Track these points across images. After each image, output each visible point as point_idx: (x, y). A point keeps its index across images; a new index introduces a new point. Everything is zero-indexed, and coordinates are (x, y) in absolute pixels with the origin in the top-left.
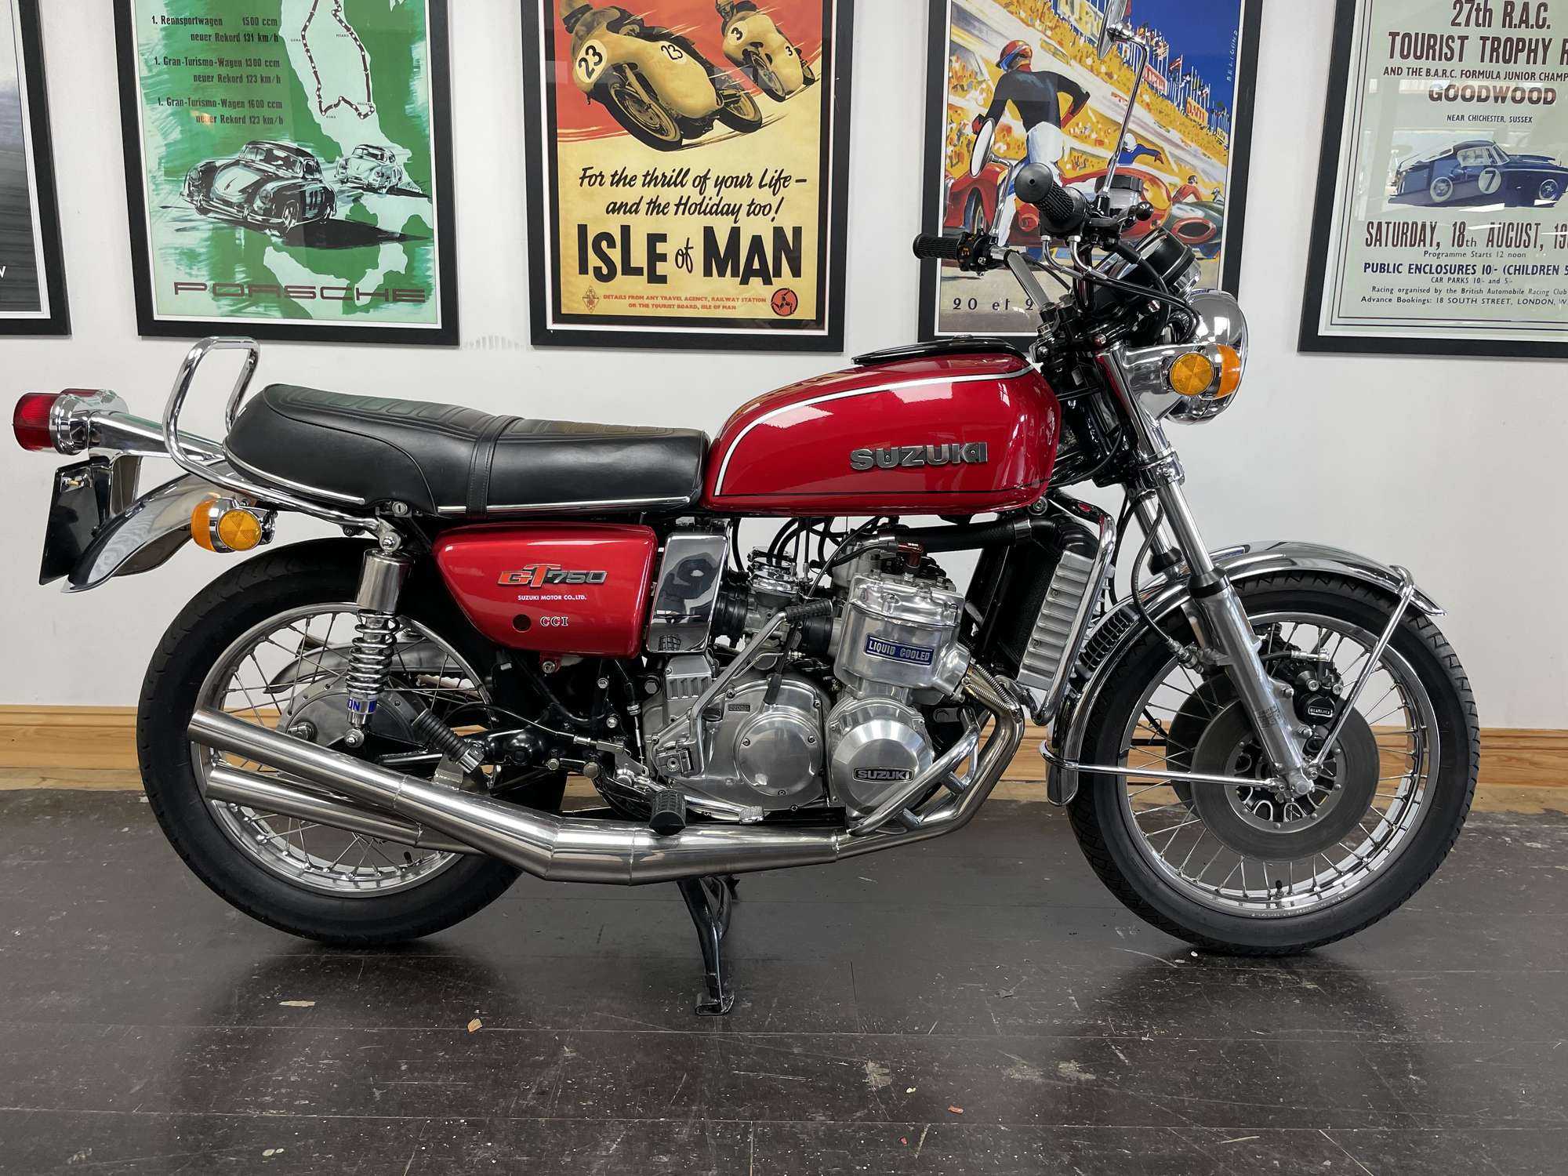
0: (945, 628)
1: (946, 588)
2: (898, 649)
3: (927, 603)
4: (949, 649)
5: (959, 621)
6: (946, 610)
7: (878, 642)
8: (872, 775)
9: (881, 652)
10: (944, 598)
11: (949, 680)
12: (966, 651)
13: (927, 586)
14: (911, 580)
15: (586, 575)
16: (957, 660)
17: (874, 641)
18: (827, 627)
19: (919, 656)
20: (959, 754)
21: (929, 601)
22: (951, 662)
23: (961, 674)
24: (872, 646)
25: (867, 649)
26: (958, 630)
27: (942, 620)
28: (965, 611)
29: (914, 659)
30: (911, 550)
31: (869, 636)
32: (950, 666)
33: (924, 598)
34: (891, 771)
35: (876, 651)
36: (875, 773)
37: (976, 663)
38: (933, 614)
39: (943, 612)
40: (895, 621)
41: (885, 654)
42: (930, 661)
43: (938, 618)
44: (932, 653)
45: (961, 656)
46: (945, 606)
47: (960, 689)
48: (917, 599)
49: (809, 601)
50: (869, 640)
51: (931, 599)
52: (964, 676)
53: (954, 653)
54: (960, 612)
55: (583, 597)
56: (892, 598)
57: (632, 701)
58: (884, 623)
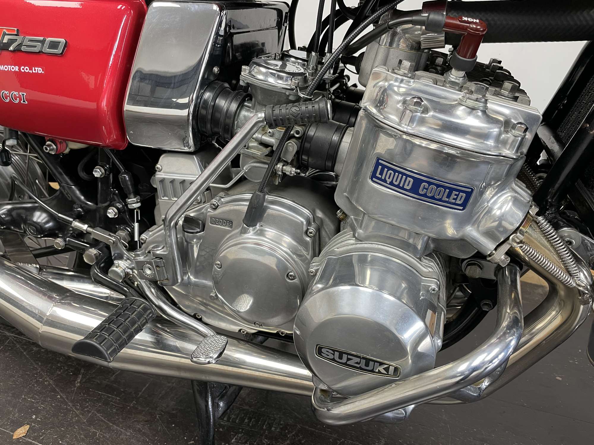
0: (499, 159)
1: (516, 99)
2: (417, 182)
3: (477, 117)
4: (501, 188)
5: (525, 150)
6: (507, 132)
7: (389, 169)
8: (341, 357)
9: (391, 183)
10: (507, 111)
11: (490, 234)
12: (525, 195)
13: (483, 92)
14: (460, 81)
15: (43, 42)
16: (508, 207)
17: (384, 167)
18: (335, 138)
19: (449, 196)
20: (483, 363)
21: (480, 113)
22: (500, 208)
23: (512, 228)
24: (381, 173)
25: (373, 176)
26: (520, 163)
27: (496, 147)
28: (536, 137)
29: (440, 200)
30: (465, 29)
31: (378, 159)
32: (497, 212)
33: (473, 109)
34: (368, 361)
35: (385, 181)
36: (345, 357)
37: (538, 214)
38: (482, 136)
39: (500, 134)
40: (417, 141)
41: (398, 186)
42: (464, 205)
43: (491, 143)
44: (469, 195)
45: (516, 201)
46: (507, 125)
47: (505, 248)
48: (460, 111)
49: (306, 100)
50: (377, 164)
51: (484, 112)
52: (515, 231)
53: (506, 196)
54: (529, 137)
55: (39, 70)
56: (418, 104)
57: (130, 194)
58: (401, 143)
